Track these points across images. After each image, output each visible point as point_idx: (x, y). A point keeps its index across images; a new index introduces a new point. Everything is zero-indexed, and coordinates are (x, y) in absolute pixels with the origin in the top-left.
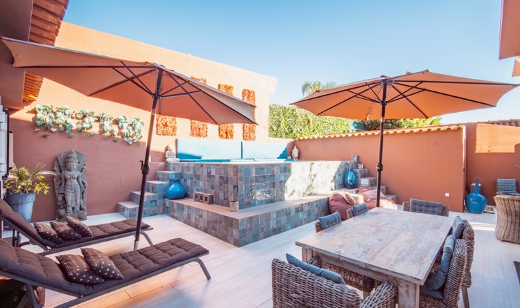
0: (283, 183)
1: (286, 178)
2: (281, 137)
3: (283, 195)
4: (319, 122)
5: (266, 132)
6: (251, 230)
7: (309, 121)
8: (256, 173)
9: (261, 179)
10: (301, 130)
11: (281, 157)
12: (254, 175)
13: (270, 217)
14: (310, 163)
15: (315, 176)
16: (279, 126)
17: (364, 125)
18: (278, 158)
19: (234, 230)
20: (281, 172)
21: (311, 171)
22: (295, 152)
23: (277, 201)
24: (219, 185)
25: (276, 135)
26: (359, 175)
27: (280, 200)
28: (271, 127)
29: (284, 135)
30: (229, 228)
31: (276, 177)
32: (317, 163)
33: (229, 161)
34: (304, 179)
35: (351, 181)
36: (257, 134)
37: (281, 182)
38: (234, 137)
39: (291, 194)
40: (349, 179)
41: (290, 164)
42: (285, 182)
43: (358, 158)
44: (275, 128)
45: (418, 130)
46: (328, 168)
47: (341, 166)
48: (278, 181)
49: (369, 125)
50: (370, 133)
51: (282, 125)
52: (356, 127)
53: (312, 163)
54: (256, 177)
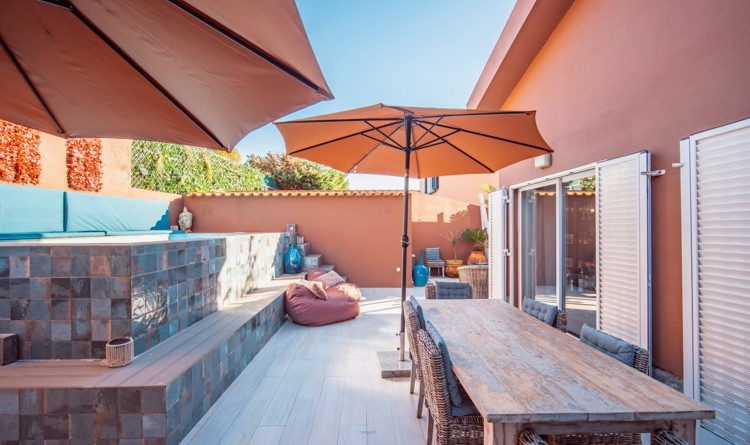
0: (214, 276)
1: (219, 266)
2: (157, 189)
3: (214, 303)
4: (220, 170)
5: (126, 177)
6: (189, 400)
7: (205, 167)
8: (170, 263)
9: (179, 276)
10: (193, 180)
11: (160, 226)
12: (165, 268)
13: (219, 354)
14: (248, 236)
15: (255, 258)
16: (152, 168)
17: (278, 182)
18: (152, 229)
19: (145, 419)
20: (211, 257)
21: (250, 250)
22: (186, 218)
23: (207, 315)
24: (47, 302)
25: (146, 186)
26: (304, 254)
27: (211, 313)
28: (136, 168)
29: (162, 186)
30: (123, 418)
31: (204, 268)
32: (257, 236)
33: (38, 236)
34: (242, 266)
35: (295, 263)
36: (104, 179)
37: (211, 276)
38: (40, 179)
39: (227, 296)
40: (292, 259)
41: (223, 241)
42: (218, 274)
43: (297, 228)
44: (145, 172)
45: (334, 193)
46: (268, 245)
47: (280, 239)
48: (207, 275)
49: (283, 182)
50: (285, 193)
51: (160, 165)
52: (268, 184)
53: (252, 237)
54: (169, 270)
